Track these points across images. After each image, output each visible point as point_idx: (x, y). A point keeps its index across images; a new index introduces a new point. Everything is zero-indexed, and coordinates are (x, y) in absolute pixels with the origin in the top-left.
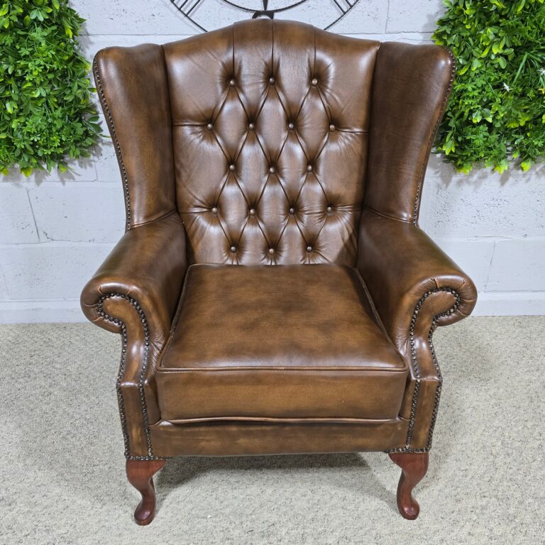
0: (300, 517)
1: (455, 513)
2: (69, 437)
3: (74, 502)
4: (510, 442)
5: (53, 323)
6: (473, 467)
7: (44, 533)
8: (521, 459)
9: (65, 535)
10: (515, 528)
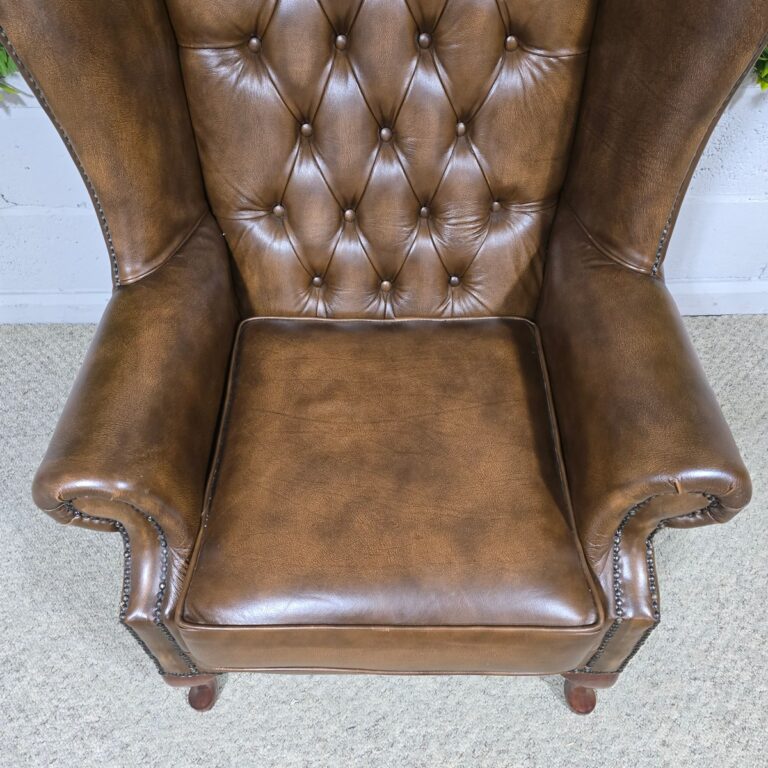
0: (423, 707)
1: (648, 707)
2: (91, 551)
3: (105, 669)
4: (750, 578)
5: (52, 324)
6: (685, 624)
7: (68, 720)
8: (761, 610)
9: (96, 725)
10: (731, 736)
